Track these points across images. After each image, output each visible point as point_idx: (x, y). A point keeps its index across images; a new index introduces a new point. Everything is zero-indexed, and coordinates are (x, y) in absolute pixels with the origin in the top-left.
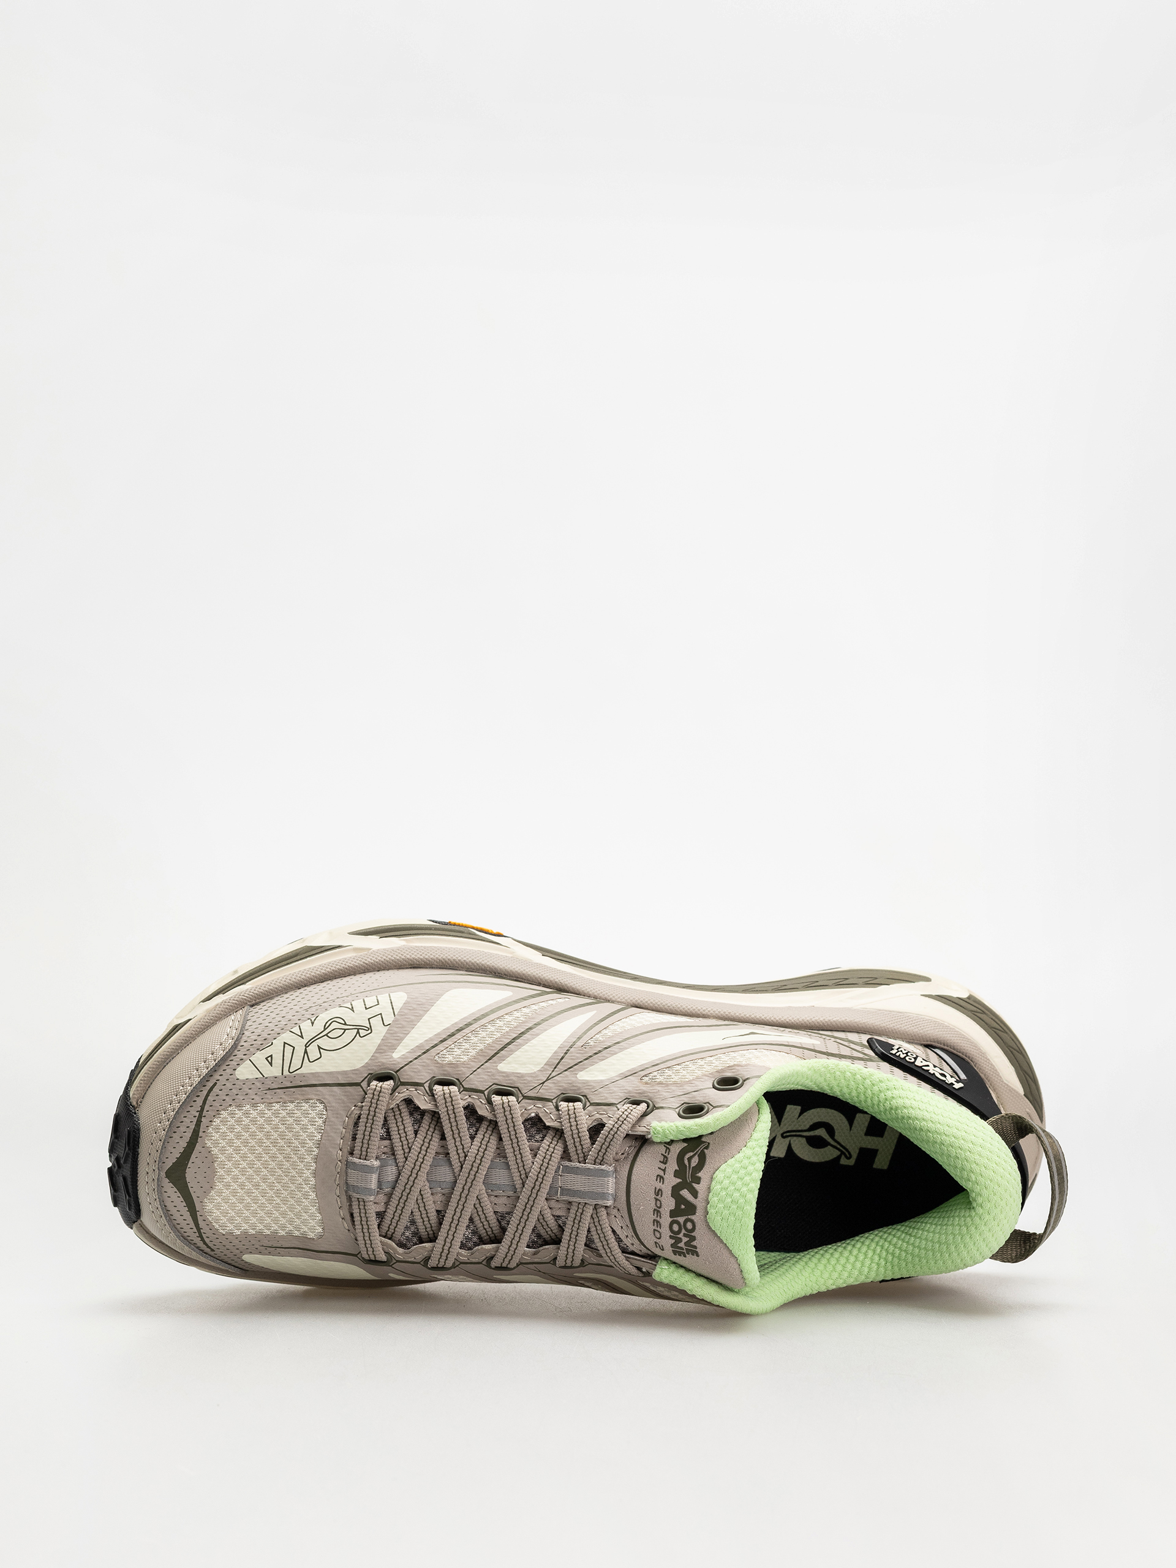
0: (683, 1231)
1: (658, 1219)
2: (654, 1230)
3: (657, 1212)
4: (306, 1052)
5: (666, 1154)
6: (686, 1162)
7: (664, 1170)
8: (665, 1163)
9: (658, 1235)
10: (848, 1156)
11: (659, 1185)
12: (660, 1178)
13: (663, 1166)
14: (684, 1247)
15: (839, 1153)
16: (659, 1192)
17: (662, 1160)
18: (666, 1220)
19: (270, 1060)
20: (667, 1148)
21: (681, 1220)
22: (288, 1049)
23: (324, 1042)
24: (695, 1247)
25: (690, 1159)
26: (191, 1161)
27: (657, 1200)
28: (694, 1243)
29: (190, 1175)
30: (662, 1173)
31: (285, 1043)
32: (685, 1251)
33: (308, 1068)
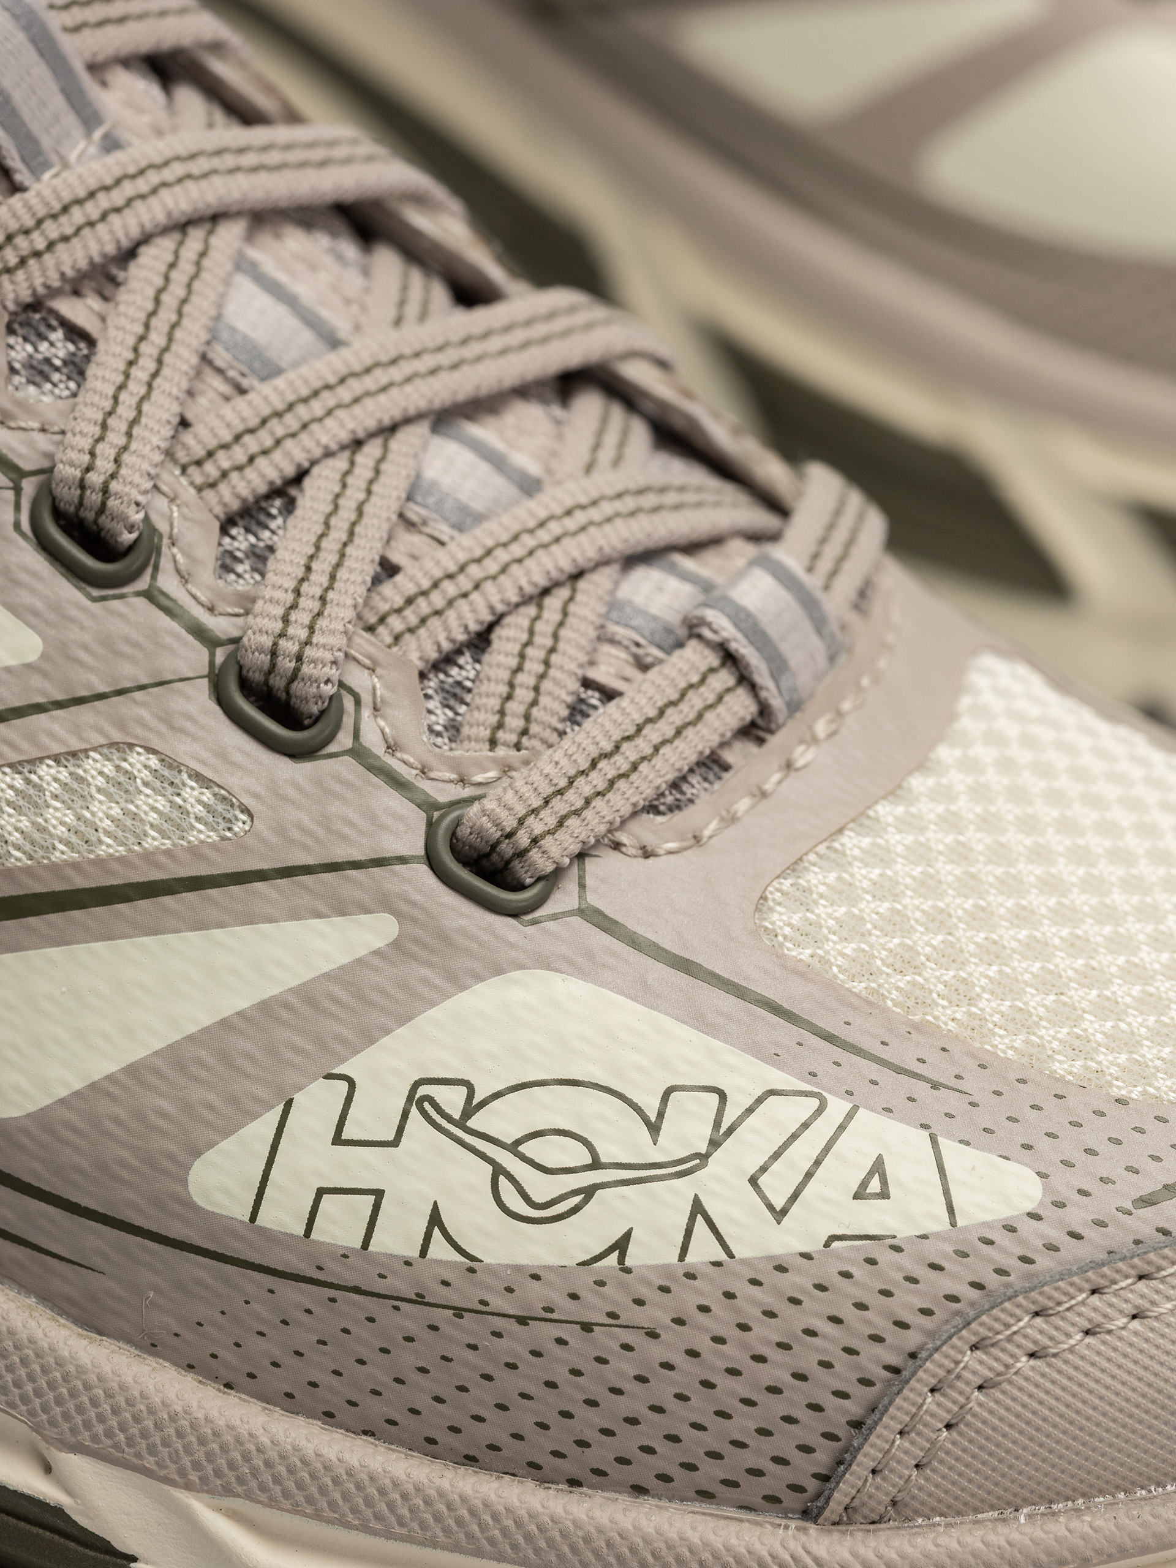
4: (714, 1144)
19: (873, 1186)
22: (777, 1186)
23: (622, 1139)
33: (743, 1076)
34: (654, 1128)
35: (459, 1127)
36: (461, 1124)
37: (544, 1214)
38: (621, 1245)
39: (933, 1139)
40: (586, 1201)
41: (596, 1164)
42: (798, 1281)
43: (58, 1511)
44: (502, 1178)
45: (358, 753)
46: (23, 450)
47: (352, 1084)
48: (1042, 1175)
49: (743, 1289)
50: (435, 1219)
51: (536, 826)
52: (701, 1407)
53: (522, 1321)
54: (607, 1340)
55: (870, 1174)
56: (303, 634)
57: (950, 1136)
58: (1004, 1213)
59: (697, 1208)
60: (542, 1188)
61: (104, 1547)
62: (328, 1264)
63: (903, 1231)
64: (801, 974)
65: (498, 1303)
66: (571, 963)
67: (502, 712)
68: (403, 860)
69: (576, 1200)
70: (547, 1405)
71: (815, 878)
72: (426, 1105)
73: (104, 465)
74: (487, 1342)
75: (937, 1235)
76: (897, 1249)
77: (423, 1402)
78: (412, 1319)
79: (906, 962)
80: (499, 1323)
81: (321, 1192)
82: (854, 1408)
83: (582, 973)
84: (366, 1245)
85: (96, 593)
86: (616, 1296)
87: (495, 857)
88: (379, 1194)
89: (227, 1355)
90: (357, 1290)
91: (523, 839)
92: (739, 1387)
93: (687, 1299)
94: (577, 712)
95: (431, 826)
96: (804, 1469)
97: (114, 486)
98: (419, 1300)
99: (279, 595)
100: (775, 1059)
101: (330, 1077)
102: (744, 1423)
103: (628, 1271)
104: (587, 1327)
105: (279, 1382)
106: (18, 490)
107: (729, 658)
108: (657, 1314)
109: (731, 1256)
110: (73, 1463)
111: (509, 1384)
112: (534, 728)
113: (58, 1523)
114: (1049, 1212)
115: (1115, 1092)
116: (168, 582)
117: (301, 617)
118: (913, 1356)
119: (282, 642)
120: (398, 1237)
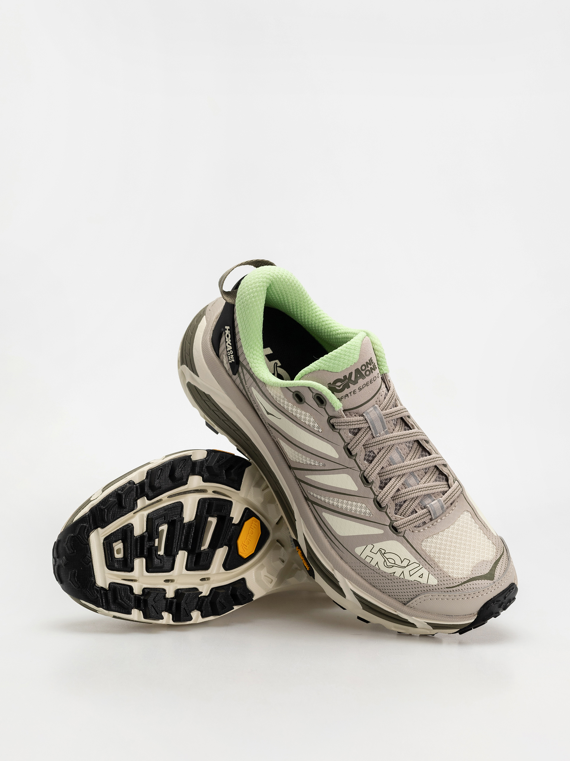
0: (367, 369)
1: (369, 382)
2: (374, 381)
3: (367, 384)
4: (407, 566)
5: (344, 397)
6: (341, 387)
7: (350, 393)
8: (347, 395)
9: (375, 378)
10: (276, 364)
11: (357, 390)
12: (354, 392)
13: (349, 395)
14: (372, 365)
15: (277, 368)
16: (360, 389)
17: (347, 397)
18: (368, 379)
19: (421, 576)
20: (341, 399)
21: (363, 372)
22: (412, 573)
23: (398, 562)
24: (369, 360)
25: (339, 386)
26: (481, 575)
27: (363, 388)
28: (368, 361)
29: (486, 571)
30: (352, 393)
31: (410, 576)
32: (373, 364)
33: (413, 560)
34: (402, 562)
35: (383, 555)
36: (383, 554)
37: (388, 567)
38: (394, 573)
39: (429, 573)
41: (395, 564)
42: (410, 583)
43: (333, 575)
45: (386, 513)
46: (362, 468)
47: (374, 546)
48: (438, 581)
49: (404, 582)
50: (377, 563)
51: (401, 527)
52: (397, 591)
53: (382, 576)
54: (390, 581)
55: (421, 575)
57: (431, 574)
58: (432, 584)
59: (403, 572)
60: (389, 564)
61: (337, 580)
62: (366, 563)
63: (422, 582)
64: (423, 551)
65: (381, 573)
66: (400, 542)
67: (403, 511)
68: (387, 525)
69: (392, 567)
70: (383, 585)
71: (429, 540)
72: (380, 551)
75: (425, 584)
76: (421, 584)
77: (371, 579)
78: (372, 571)
79: (435, 552)
80: (380, 576)
81: (367, 556)
82: (412, 597)
83: (401, 543)
84: (370, 563)
85: (365, 486)
86: (392, 578)
87: (396, 528)
88: (373, 558)
89: (354, 567)
90: (368, 567)
92: (401, 591)
93: (399, 580)
94: (412, 513)
95: (391, 522)
96: (406, 600)
97: (370, 476)
98: (373, 570)
99: (383, 493)
100: (417, 559)
101: (372, 545)
102: (401, 594)
103: (394, 576)
104: (388, 579)
106: (361, 472)
107: (429, 512)
108: (395, 581)
109: (404, 578)
110: (336, 571)
111: (380, 581)
112: (406, 514)
114: (437, 586)
115: (449, 575)
116: (373, 488)
117: (384, 497)
118: (419, 595)
119: (381, 499)
120: (373, 563)
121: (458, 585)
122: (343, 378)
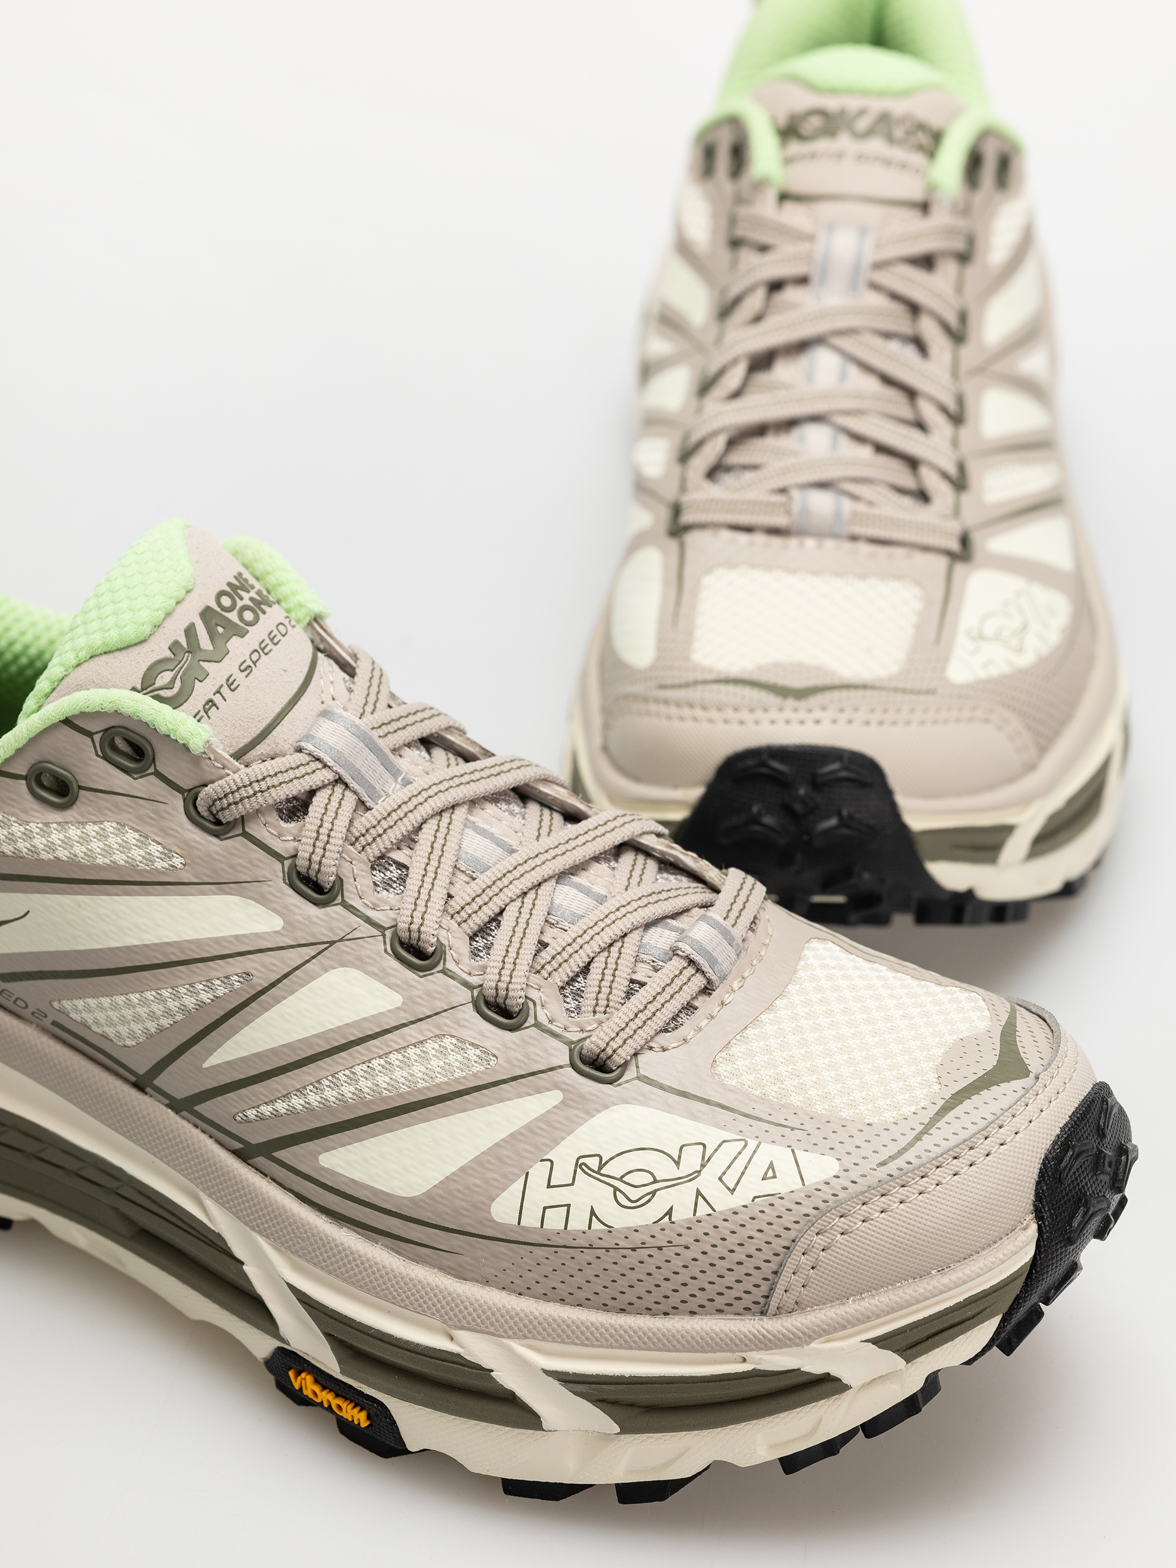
0: (240, 604)
1: (268, 641)
2: (283, 635)
3: (262, 650)
4: (703, 1166)
5: (202, 713)
6: (178, 684)
7: (218, 692)
8: (211, 701)
9: (282, 629)
11: (240, 677)
12: (230, 683)
13: (217, 699)
14: (252, 592)
16: (246, 669)
17: (214, 708)
18: (257, 634)
21: (233, 616)
22: (730, 1179)
23: (664, 1169)
25: (169, 686)
27: (255, 663)
29: (990, 1061)
30: (225, 690)
32: (255, 589)
33: (712, 1136)
34: (677, 1163)
35: (598, 1174)
36: (598, 1172)
37: (636, 1204)
38: (669, 1213)
39: (793, 1151)
40: (653, 1197)
41: (655, 1181)
42: (743, 1217)
43: (458, 1355)
44: (617, 1192)
45: (537, 1025)
46: (384, 919)
47: (552, 1162)
48: (839, 1159)
49: (721, 1224)
50: (593, 1213)
51: (614, 1045)
52: (711, 1275)
53: (633, 1249)
54: (669, 1253)
55: (768, 1169)
56: (508, 979)
57: (800, 1149)
58: (824, 1177)
59: (699, 1193)
60: (635, 1194)
61: (479, 1367)
62: (552, 1238)
63: (783, 1190)
64: (732, 1091)
65: (622, 1244)
66: (636, 1100)
67: (597, 999)
68: (561, 1067)
69: (649, 1197)
70: (649, 1283)
71: (735, 1050)
72: (583, 1167)
73: (417, 921)
74: (621, 1261)
75: (798, 1190)
76: (782, 1198)
77: (599, 1289)
78: (589, 1255)
79: (778, 1079)
80: (624, 1252)
81: (545, 1208)
82: (773, 1266)
83: (641, 1103)
84: (566, 1228)
85: (421, 974)
86: (670, 1234)
87: (599, 1060)
88: (568, 1206)
89: (517, 1281)
90: (565, 1247)
91: (609, 1051)
92: (726, 1264)
93: (699, 1231)
94: (629, 994)
95: (571, 1050)
96: (758, 1295)
97: (422, 929)
98: (591, 1247)
99: (496, 964)
100: (724, 1127)
101: (542, 1160)
102: (730, 1279)
103: (673, 1223)
104: (660, 1248)
105: (539, 1289)
106: (384, 936)
107: (691, 962)
108: (687, 1239)
109: (715, 1211)
110: (460, 1334)
111: (633, 1276)
112: (611, 1004)
113: (459, 1360)
114: (843, 1174)
115: (867, 1121)
116: (450, 965)
117: (506, 972)
118: (794, 1241)
119: (499, 984)
120: (578, 1222)
121: (918, 1138)
122: (169, 654)
